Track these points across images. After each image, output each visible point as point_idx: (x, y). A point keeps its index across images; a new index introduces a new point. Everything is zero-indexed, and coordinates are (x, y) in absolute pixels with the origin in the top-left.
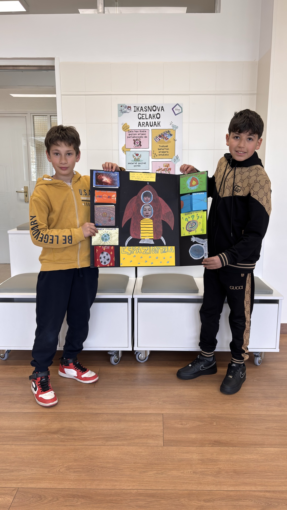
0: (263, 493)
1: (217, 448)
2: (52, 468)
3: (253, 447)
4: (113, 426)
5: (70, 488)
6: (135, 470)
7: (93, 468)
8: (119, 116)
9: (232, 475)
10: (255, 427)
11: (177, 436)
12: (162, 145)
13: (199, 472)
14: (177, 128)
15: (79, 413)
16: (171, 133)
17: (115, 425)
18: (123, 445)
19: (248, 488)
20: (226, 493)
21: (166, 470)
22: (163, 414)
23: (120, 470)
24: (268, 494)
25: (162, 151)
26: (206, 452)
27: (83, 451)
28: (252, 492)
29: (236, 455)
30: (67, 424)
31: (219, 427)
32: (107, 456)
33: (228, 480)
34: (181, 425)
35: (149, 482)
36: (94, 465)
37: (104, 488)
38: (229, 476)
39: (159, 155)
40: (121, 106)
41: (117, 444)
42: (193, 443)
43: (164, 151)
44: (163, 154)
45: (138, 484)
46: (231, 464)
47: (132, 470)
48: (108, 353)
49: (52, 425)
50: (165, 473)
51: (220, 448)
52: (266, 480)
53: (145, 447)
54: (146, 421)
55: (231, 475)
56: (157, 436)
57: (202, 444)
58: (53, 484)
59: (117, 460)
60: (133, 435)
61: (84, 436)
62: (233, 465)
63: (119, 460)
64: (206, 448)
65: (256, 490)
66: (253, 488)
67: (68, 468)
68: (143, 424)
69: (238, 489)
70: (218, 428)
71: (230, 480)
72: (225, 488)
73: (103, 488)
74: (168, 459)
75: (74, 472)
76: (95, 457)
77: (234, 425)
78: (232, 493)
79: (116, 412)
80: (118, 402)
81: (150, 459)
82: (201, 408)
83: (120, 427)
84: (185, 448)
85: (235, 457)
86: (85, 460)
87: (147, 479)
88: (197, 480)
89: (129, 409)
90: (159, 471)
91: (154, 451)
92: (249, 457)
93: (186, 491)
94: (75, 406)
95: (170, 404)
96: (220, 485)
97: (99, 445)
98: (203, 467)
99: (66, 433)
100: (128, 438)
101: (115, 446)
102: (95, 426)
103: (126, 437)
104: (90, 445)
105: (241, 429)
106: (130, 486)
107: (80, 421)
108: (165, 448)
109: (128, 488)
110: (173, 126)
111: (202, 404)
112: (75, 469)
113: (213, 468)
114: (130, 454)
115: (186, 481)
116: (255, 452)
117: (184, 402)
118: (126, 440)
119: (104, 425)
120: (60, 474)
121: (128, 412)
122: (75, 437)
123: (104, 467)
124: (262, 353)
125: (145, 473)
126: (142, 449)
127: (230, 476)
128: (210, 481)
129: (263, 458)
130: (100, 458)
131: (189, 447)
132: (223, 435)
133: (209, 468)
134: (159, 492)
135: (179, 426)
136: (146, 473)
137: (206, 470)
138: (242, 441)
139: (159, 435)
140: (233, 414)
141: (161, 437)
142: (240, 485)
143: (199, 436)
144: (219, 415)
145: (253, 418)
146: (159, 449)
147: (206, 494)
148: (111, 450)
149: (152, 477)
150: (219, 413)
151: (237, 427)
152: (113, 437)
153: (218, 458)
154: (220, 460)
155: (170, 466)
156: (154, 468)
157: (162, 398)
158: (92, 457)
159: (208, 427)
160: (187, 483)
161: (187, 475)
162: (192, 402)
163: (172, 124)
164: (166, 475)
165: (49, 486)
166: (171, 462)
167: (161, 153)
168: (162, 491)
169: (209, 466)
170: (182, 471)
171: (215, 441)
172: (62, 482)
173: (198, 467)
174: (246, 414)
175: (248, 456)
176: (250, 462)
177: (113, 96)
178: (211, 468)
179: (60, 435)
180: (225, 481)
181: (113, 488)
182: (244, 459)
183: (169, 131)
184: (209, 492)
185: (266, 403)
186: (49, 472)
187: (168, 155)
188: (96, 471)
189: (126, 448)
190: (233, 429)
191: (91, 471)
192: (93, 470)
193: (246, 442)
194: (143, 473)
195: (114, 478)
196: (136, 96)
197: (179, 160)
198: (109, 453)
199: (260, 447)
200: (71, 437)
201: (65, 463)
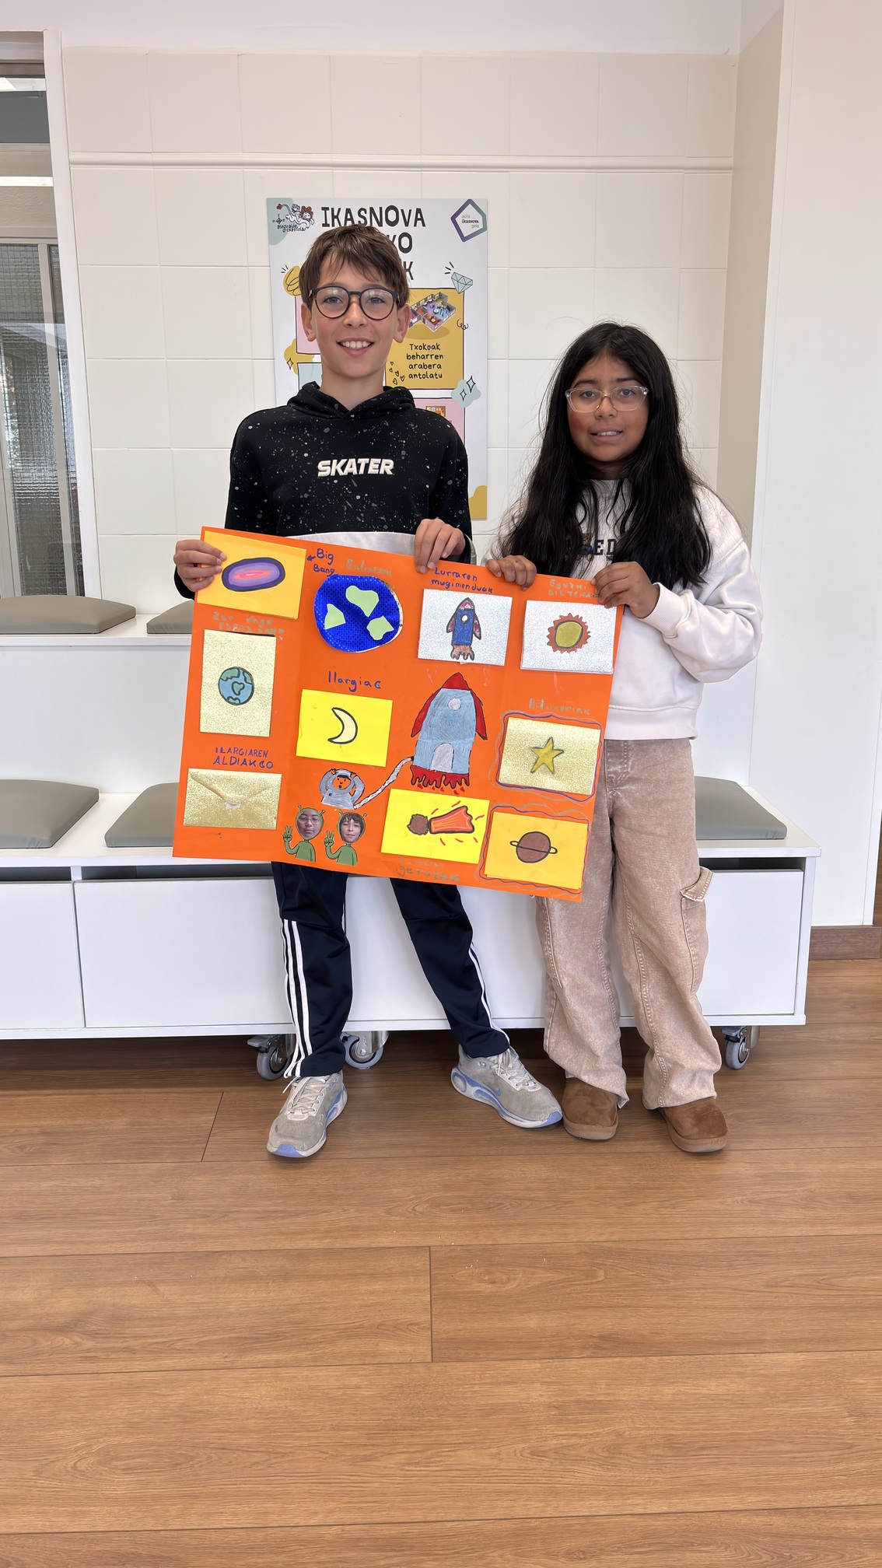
0: (763, 1519)
1: (610, 1360)
2: (52, 1457)
3: (727, 1352)
4: (264, 1295)
5: (112, 1529)
6: (334, 1454)
7: (191, 1454)
8: (273, 240)
9: (659, 1458)
10: (733, 1283)
11: (476, 1325)
12: (419, 343)
13: (550, 1450)
14: (469, 283)
15: (150, 1256)
16: (449, 302)
17: (271, 1294)
18: (297, 1364)
19: (712, 1502)
20: (640, 1522)
21: (439, 1450)
22: (430, 1247)
23: (283, 1455)
24: (779, 1522)
25: (419, 361)
26: (574, 1375)
27: (157, 1392)
28: (726, 1514)
29: (671, 1383)
30: (107, 1297)
31: (615, 1285)
32: (242, 1406)
33: (646, 1476)
34: (490, 1283)
35: (384, 1494)
36: (196, 1441)
37: (229, 1526)
38: (650, 1462)
39: (411, 376)
40: (279, 207)
41: (277, 1361)
42: (528, 1346)
43: (428, 362)
44: (423, 371)
45: (346, 1503)
46: (656, 1418)
47: (325, 1456)
48: (250, 1043)
49: (54, 1300)
50: (437, 1459)
51: (617, 1359)
52: (772, 1470)
53: (371, 1367)
54: (374, 1276)
55: (658, 1456)
56: (410, 1328)
57: (559, 1347)
58: (53, 1519)
59: (275, 1418)
60: (331, 1327)
61: (163, 1336)
62: (661, 1418)
63: (280, 1418)
64: (574, 1363)
65: (740, 1507)
66: (733, 1503)
67: (106, 1457)
68: (363, 1288)
69: (680, 1508)
70: (612, 1291)
71: (653, 1476)
72: (637, 1505)
73: (224, 1525)
74: (446, 1410)
75: (128, 1470)
76: (201, 1412)
77: (662, 1276)
78: (660, 1523)
79: (273, 1246)
80: (282, 1212)
81: (387, 1411)
82: (557, 1221)
83: (287, 1299)
84: (502, 1364)
85: (668, 1390)
86: (165, 1423)
87: (376, 1485)
88: (544, 1480)
89: (319, 1235)
90: (415, 1455)
91: (400, 1382)
92: (713, 1389)
93: (507, 1525)
94: (136, 1229)
95: (454, 1211)
96: (622, 1494)
97: (215, 1367)
98: (562, 1433)
99: (100, 1330)
100: (314, 1336)
101: (269, 1371)
102: (204, 1300)
103: (306, 1334)
104: (183, 1368)
105: (688, 1289)
106: (316, 1513)
107: (150, 1284)
108: (437, 1367)
109: (312, 1522)
110: (457, 278)
111: (558, 1209)
112: (129, 1458)
113: (598, 1433)
114: (319, 1394)
115: (506, 1487)
116: (735, 1370)
117: (500, 1204)
118: (308, 1344)
119: (233, 1296)
120: (77, 1480)
121: (315, 1244)
122: (131, 1343)
123: (228, 1447)
124: (749, 1028)
125: (369, 1463)
126: (358, 1376)
127: (654, 1462)
128: (587, 1481)
129: (760, 1389)
130: (217, 1415)
131: (516, 1362)
132: (629, 1314)
133: (585, 1436)
134: (417, 1529)
135: (485, 1288)
136: (375, 1463)
137: (573, 1441)
138: (690, 1334)
139: (417, 1324)
140: (660, 1238)
141: (423, 1328)
142: (687, 1492)
143: (551, 1322)
144: (614, 1246)
145: (724, 1250)
146: (418, 1372)
147: (575, 1530)
148: (255, 1385)
149: (394, 1475)
150: (614, 1238)
151: (672, 1283)
152: (264, 1336)
153: (612, 1398)
154: (619, 1403)
155: (454, 1432)
156: (398, 1444)
157: (429, 1191)
158: (189, 1414)
159: (577, 1287)
160: (509, 1492)
161: (510, 1464)
162: (528, 1203)
163: (452, 272)
164: (437, 1468)
165: (39, 1525)
166: (458, 1419)
167: (416, 371)
168: (427, 1527)
169: (583, 1427)
170: (494, 1450)
171: (602, 1337)
172: (85, 1508)
173: (549, 1432)
174: (703, 1236)
175: (714, 1387)
176: (717, 1406)
177: (248, 170)
178: (591, 1434)
179: (81, 1338)
180: (637, 1481)
181: (259, 1523)
182: (698, 1396)
183: (441, 296)
184: (583, 1521)
185: (765, 1196)
186: (38, 1472)
187: (441, 377)
188: (200, 1462)
189: (306, 1373)
190: (661, 1290)
191: (184, 1466)
192: (193, 1458)
193: (704, 1337)
194: (363, 1463)
195: (262, 1488)
196: (328, 171)
197: (478, 395)
198: (247, 1394)
199: (751, 1351)
200: (119, 1344)
201: (95, 1438)
